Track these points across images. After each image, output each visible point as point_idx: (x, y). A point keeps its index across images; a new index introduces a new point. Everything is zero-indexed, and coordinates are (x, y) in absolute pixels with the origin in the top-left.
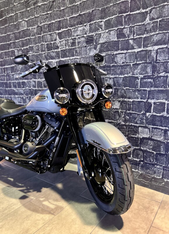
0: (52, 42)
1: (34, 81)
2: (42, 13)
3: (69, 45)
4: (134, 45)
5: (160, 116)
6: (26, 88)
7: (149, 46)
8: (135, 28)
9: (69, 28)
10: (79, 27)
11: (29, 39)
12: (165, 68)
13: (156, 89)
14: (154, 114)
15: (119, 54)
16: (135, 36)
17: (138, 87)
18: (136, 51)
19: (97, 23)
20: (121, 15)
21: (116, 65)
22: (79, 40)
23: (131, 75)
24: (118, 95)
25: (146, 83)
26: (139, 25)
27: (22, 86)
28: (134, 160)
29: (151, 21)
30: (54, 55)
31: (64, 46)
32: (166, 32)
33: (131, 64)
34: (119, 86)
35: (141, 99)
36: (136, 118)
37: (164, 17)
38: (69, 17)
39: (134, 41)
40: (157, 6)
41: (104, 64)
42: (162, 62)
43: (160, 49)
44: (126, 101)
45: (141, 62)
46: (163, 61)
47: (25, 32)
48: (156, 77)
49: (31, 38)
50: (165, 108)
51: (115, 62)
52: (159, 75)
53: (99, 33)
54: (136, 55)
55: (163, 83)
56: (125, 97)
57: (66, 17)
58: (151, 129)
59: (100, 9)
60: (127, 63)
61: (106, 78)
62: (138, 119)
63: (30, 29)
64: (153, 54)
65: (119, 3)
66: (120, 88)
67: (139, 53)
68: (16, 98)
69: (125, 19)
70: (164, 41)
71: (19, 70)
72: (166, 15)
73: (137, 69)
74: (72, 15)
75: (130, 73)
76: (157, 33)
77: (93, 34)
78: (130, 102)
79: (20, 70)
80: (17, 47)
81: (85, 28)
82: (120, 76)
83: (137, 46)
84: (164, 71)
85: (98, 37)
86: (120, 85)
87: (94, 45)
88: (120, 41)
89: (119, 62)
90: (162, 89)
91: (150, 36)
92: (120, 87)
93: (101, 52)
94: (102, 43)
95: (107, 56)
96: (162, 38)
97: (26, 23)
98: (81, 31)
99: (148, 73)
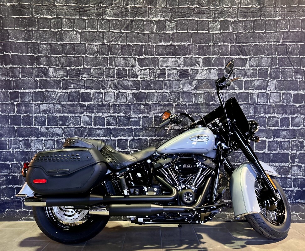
0: (127, 68)
1: (88, 116)
2: (113, 30)
3: (156, 76)
4: (235, 86)
5: (262, 153)
6: (69, 126)
7: (250, 90)
8: (235, 71)
9: (156, 56)
11: (83, 57)
12: (264, 110)
14: (257, 151)
18: (237, 91)
19: (193, 58)
20: (222, 56)
21: (215, 103)
22: (170, 71)
26: (239, 69)
27: (61, 123)
29: (250, 68)
30: (129, 84)
31: (147, 75)
32: (265, 79)
36: (239, 157)
37: (263, 67)
38: (156, 44)
39: (235, 83)
40: (256, 56)
41: (203, 101)
43: (260, 93)
45: (243, 103)
46: (263, 104)
47: (77, 46)
48: (257, 117)
49: (88, 57)
50: (266, 145)
51: (215, 100)
52: (260, 116)
53: (196, 68)
54: (237, 95)
55: (263, 122)
57: (151, 43)
59: (198, 45)
62: (241, 158)
63: (85, 44)
64: (255, 96)
65: (220, 45)
68: (42, 142)
69: (225, 61)
70: (263, 87)
71: (56, 99)
72: (264, 65)
74: (160, 43)
76: (257, 79)
77: (188, 68)
79: (58, 98)
80: (54, 63)
81: (179, 60)
83: (238, 87)
84: (263, 113)
85: (194, 73)
87: (189, 80)
91: (250, 80)
93: (197, 88)
94: (200, 80)
95: (206, 94)
96: (262, 84)
97: (78, 35)
98: (172, 62)
99: (250, 114)
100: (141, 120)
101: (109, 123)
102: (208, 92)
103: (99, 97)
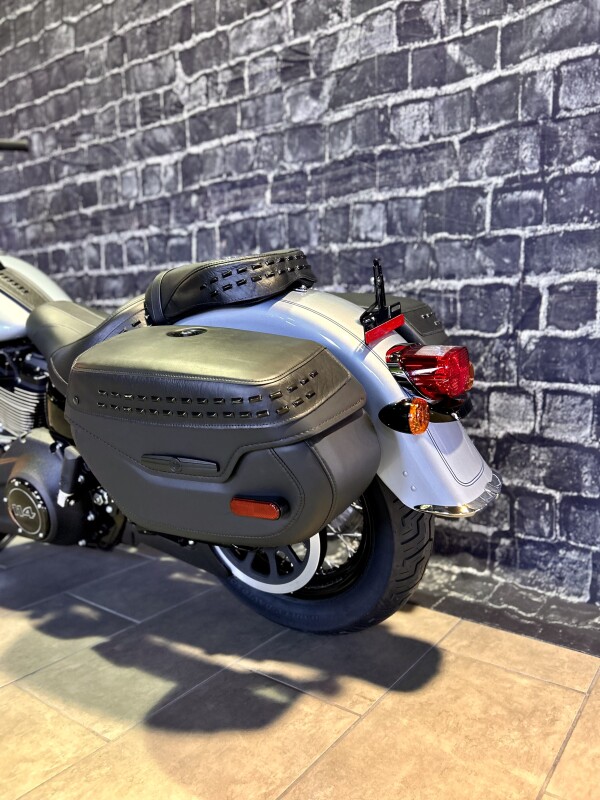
0: (160, 91)
1: (94, 245)
3: (221, 93)
4: (468, 61)
5: (576, 340)
6: (68, 274)
7: (526, 59)
9: (220, 28)
10: (255, 18)
11: (79, 88)
12: (592, 138)
13: (557, 228)
14: (553, 332)
15: (407, 103)
16: (468, 25)
17: (483, 229)
18: (473, 83)
21: (394, 148)
22: (256, 66)
23: (456, 184)
24: (404, 268)
25: (515, 206)
27: (55, 267)
28: (472, 534)
30: (165, 136)
31: (200, 97)
33: (456, 139)
34: (409, 230)
35: (498, 274)
36: (479, 355)
39: (465, 48)
41: (351, 147)
42: (578, 117)
43: (567, 62)
44: (436, 291)
45: (493, 127)
46: (584, 112)
47: (69, 62)
48: (554, 179)
49: (89, 84)
50: (595, 303)
51: (392, 137)
52: (568, 170)
53: (331, 31)
54: (473, 100)
55: (586, 200)
56: (434, 275)
58: (539, 396)
60: (440, 136)
61: (356, 203)
62: (486, 359)
63: (83, 52)
64: (544, 86)
66: (411, 240)
67: (487, 91)
70: (584, 30)
71: (44, 209)
73: (477, 157)
75: (450, 173)
77: (306, 38)
78: (454, 292)
79: (48, 206)
80: (39, 122)
81: (277, 19)
82: (413, 192)
83: (477, 63)
84: (587, 154)
85: (325, 49)
86: (411, 229)
87: (309, 80)
88: (408, 50)
89: (409, 135)
90: (582, 226)
91: (528, 18)
92: (413, 235)
93: (336, 104)
94: (340, 70)
95: (360, 119)
96: (577, 19)
97: (72, 32)
98: (262, 31)
99: (523, 168)
100: (194, 241)
101: (133, 261)
102: (365, 111)
103: (112, 190)
